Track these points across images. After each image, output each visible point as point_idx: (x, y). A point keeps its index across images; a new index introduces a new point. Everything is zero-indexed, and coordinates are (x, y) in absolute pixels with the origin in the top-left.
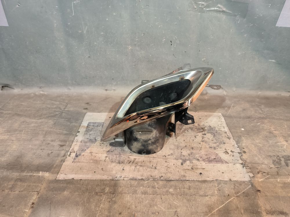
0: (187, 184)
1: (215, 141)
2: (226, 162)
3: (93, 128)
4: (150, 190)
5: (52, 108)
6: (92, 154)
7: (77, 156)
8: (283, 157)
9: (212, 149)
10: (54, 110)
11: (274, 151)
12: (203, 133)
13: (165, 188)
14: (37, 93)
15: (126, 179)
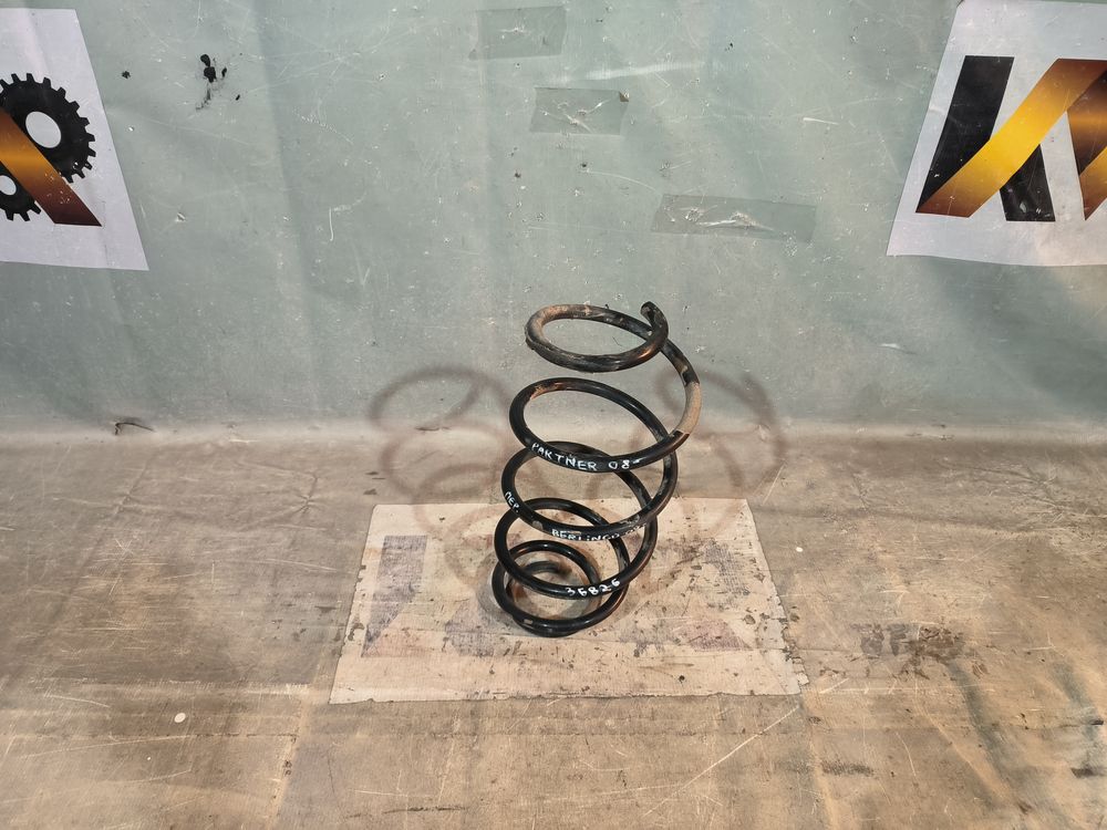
0: (649, 705)
1: (723, 586)
2: (747, 647)
3: (399, 556)
4: (559, 724)
5: (276, 492)
6: (409, 631)
7: (370, 639)
8: (889, 629)
9: (715, 609)
10: (281, 497)
11: (868, 613)
12: (695, 563)
13: (595, 717)
14: (221, 443)
15: (500, 697)
